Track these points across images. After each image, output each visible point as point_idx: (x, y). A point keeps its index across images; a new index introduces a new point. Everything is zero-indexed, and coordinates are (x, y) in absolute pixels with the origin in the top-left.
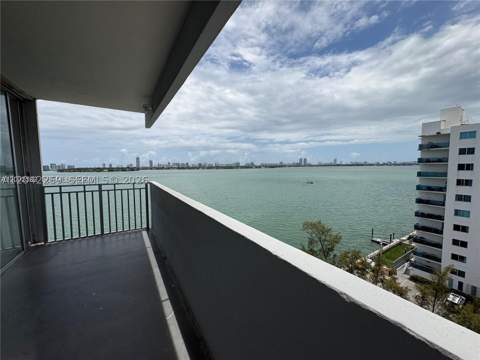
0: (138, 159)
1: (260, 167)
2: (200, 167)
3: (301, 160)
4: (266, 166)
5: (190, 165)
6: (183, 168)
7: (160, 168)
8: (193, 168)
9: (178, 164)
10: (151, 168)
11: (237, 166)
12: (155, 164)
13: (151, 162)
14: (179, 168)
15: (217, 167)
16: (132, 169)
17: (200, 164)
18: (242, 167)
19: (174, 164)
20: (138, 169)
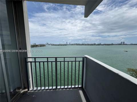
0: (67, 42)
1: (103, 45)
2: (83, 45)
3: (122, 42)
4: (106, 45)
5: (80, 44)
6: (78, 45)
7: (72, 45)
8: (81, 45)
9: (77, 44)
10: (70, 45)
11: (95, 45)
12: (71, 44)
13: (70, 43)
14: (77, 45)
15: (88, 45)
16: (65, 45)
17: (83, 44)
18: (96, 45)
19: (76, 44)
20: (67, 45)
